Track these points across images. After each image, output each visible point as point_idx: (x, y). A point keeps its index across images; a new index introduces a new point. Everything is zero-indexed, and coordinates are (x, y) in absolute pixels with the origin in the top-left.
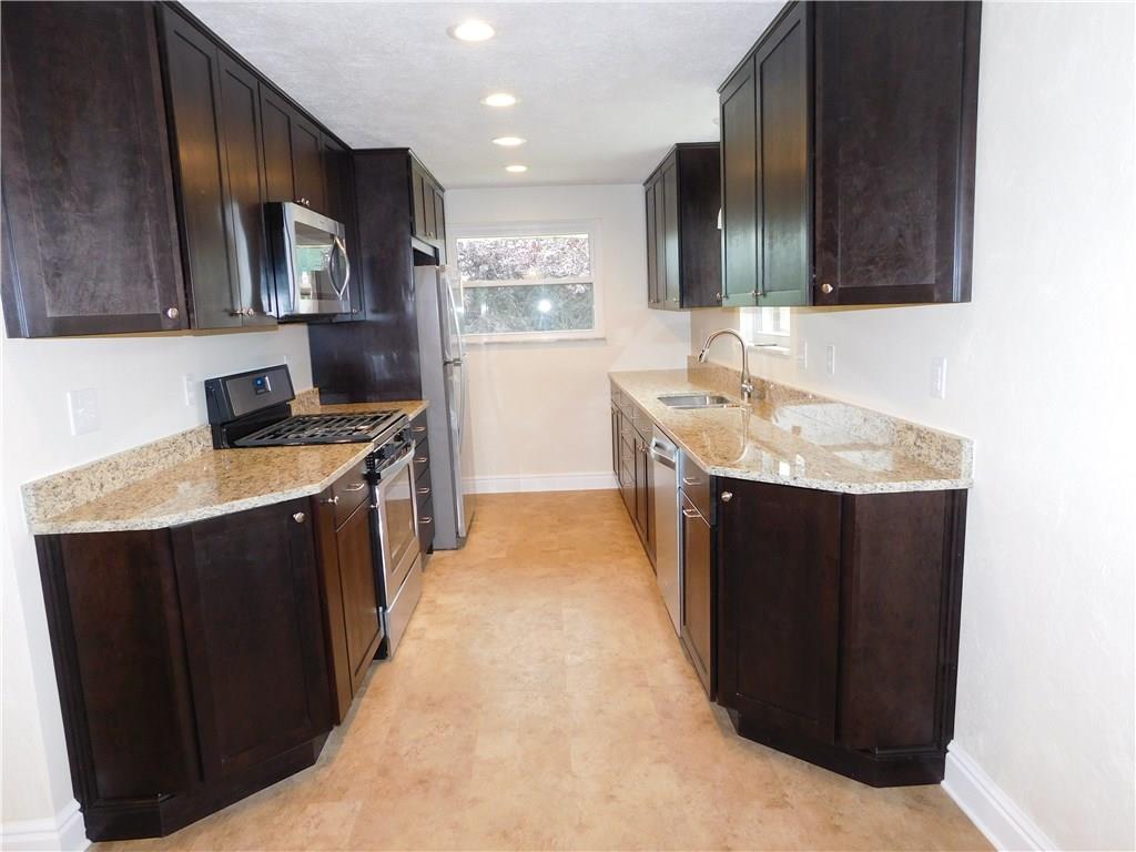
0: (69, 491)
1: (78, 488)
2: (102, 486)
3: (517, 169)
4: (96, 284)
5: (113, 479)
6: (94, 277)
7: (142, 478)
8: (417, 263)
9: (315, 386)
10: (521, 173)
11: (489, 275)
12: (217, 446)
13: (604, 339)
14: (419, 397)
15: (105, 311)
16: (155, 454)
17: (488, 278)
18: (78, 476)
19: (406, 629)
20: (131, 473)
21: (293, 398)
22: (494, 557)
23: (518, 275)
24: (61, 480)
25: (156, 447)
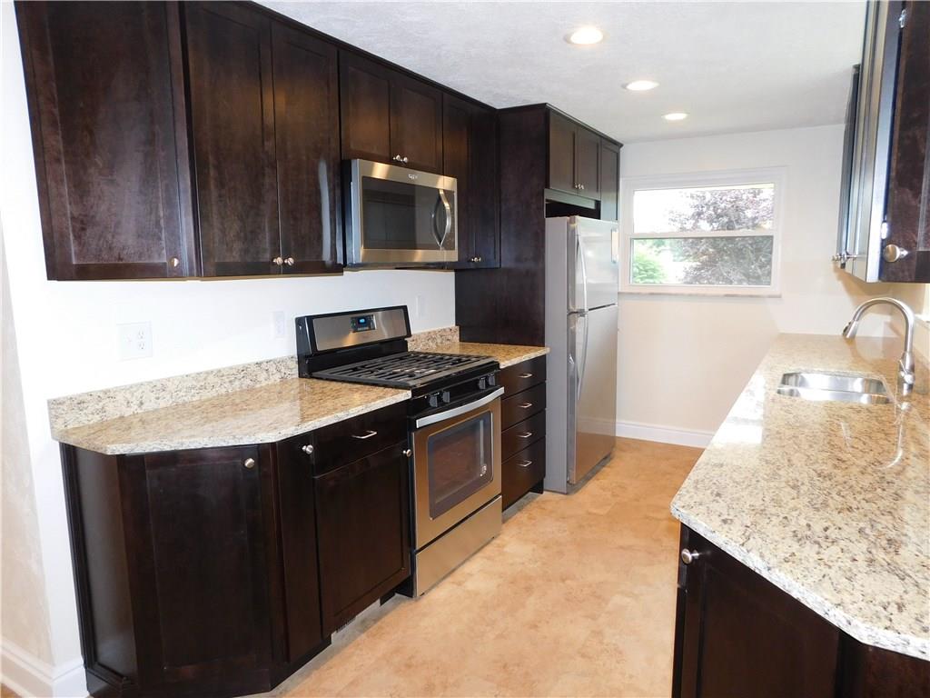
0: (99, 407)
1: (111, 405)
2: (142, 403)
3: (676, 117)
4: (113, 237)
5: (158, 398)
6: (112, 230)
7: (197, 398)
8: (550, 215)
9: (456, 325)
10: (681, 121)
11: (729, 226)
12: (301, 376)
13: (780, 297)
14: (541, 344)
15: (120, 259)
16: (216, 379)
17: (728, 229)
18: (112, 394)
19: (454, 571)
20: (181, 394)
21: (409, 335)
22: (595, 511)
23: (755, 226)
24: (90, 398)
25: (219, 374)
